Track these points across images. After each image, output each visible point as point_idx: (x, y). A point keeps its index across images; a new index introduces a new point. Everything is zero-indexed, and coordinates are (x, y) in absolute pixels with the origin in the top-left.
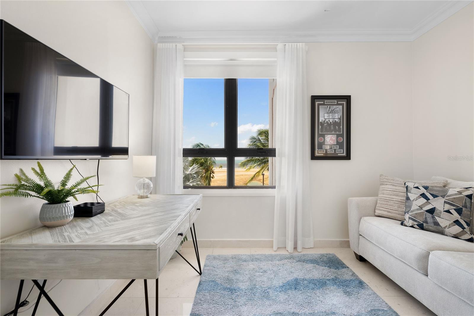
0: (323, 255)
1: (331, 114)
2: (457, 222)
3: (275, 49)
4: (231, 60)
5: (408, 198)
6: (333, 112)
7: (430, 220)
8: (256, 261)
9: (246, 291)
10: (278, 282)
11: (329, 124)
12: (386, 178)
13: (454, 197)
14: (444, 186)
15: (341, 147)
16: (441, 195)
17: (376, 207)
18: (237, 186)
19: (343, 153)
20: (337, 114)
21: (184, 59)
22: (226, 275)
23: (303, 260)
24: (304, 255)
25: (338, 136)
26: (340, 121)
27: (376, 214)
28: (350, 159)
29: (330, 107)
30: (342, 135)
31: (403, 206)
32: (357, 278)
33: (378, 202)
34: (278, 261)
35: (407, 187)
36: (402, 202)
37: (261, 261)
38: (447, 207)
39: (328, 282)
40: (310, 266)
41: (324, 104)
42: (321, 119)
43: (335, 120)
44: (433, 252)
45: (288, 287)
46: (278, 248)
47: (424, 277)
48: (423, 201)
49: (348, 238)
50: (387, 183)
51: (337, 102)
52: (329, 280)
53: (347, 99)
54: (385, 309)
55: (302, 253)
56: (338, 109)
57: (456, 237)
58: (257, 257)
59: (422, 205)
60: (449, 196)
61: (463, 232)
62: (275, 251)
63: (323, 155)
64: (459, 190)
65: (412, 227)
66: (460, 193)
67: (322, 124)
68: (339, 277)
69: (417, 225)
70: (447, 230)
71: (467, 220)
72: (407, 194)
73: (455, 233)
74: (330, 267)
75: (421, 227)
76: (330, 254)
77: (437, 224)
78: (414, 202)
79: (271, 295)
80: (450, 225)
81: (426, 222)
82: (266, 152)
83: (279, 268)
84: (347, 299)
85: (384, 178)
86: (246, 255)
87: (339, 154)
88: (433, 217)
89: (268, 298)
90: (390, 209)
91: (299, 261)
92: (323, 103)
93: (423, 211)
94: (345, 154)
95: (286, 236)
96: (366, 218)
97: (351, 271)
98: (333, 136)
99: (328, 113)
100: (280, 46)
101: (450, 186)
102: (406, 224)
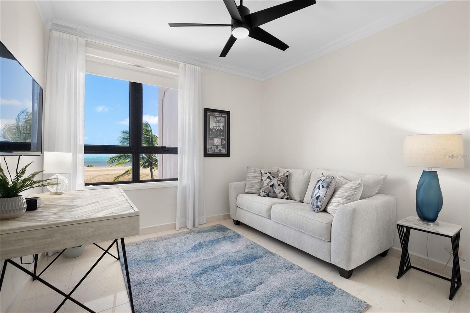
0: (214, 226)
1: (217, 123)
2: (282, 190)
3: (177, 66)
4: (137, 66)
5: (262, 180)
6: (218, 122)
7: (272, 191)
8: (166, 240)
9: (166, 258)
10: (187, 248)
11: (216, 131)
12: (251, 168)
13: (282, 177)
14: (278, 172)
15: (224, 148)
16: (276, 176)
17: (246, 188)
18: (142, 180)
19: (225, 152)
20: (221, 124)
21: (86, 54)
22: (144, 253)
23: (201, 232)
24: (201, 229)
25: (222, 139)
26: (223, 129)
27: (245, 192)
28: (229, 156)
29: (217, 118)
30: (224, 139)
31: (259, 185)
32: (237, 234)
33: (247, 184)
34: (183, 236)
35: (261, 173)
36: (259, 183)
37: (169, 239)
38: (279, 183)
39: (220, 240)
40: (206, 234)
41: (212, 116)
42: (211, 127)
43: (220, 128)
44: (273, 206)
45: (195, 248)
46: (180, 228)
47: (270, 220)
48: (269, 180)
49: (229, 212)
50: (251, 172)
51: (222, 115)
52: (220, 238)
53: (228, 113)
54: (252, 244)
55: (199, 228)
56: (222, 120)
57: (282, 198)
58: (165, 237)
59: (268, 183)
60: (279, 177)
61: (285, 195)
62: (178, 231)
63: (212, 153)
64: (283, 173)
65: (264, 196)
66: (284, 174)
67: (212, 130)
68: (226, 235)
69: (266, 195)
70: (279, 195)
71: (286, 188)
72: (261, 177)
73: (281, 196)
74: (220, 232)
75: (268, 196)
76: (218, 225)
77: (274, 192)
78: (265, 182)
79: (185, 256)
80: (280, 192)
81: (270, 192)
82: (169, 150)
83: (186, 239)
84: (233, 245)
85: (250, 169)
86: (154, 238)
87: (222, 153)
88: (273, 189)
89: (184, 257)
90: (253, 188)
91: (198, 233)
92: (212, 114)
93: (268, 186)
94: (226, 153)
95: (186, 218)
96: (240, 195)
97: (232, 231)
98: (219, 139)
99: (215, 122)
100: (181, 65)
101: (280, 171)
102: (261, 195)
